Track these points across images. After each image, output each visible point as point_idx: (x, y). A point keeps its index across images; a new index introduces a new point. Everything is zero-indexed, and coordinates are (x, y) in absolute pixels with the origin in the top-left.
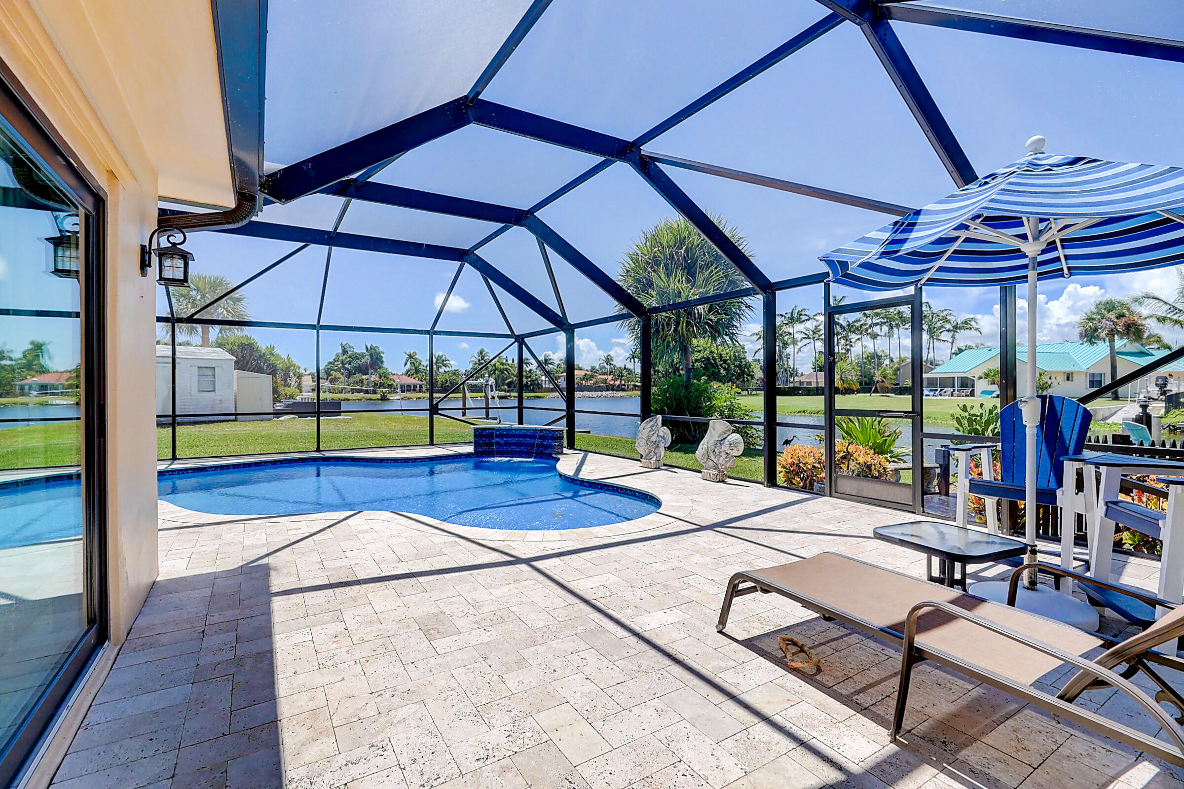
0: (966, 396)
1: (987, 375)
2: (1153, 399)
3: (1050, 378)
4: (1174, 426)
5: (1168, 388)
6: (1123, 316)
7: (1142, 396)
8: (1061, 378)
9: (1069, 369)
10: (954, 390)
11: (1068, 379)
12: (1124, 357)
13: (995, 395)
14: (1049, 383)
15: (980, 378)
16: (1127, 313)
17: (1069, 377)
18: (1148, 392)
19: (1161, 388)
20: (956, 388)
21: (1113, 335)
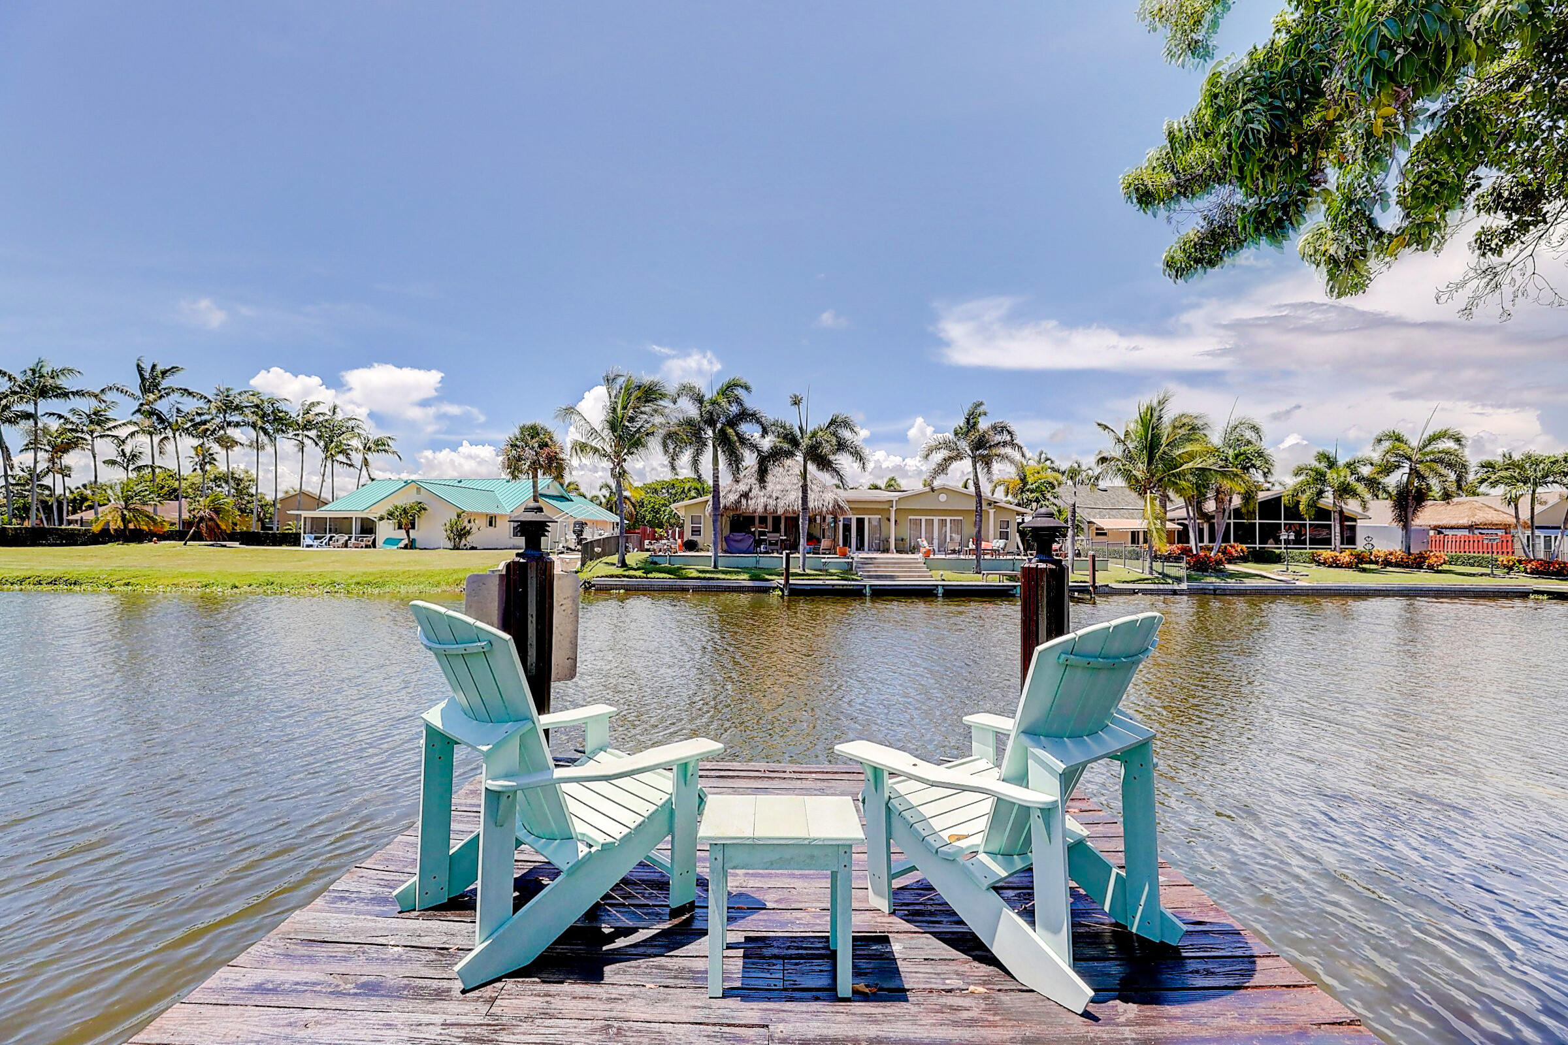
0: (367, 546)
1: (391, 514)
2: (571, 550)
3: (469, 522)
4: (589, 583)
5: (584, 537)
6: (546, 445)
7: (561, 546)
8: (483, 522)
9: (493, 511)
10: (350, 538)
11: (491, 524)
12: (547, 500)
13: (402, 545)
14: (468, 528)
15: (381, 519)
16: (550, 443)
17: (492, 521)
18: (566, 541)
19: (577, 537)
20: (354, 535)
21: (536, 470)
